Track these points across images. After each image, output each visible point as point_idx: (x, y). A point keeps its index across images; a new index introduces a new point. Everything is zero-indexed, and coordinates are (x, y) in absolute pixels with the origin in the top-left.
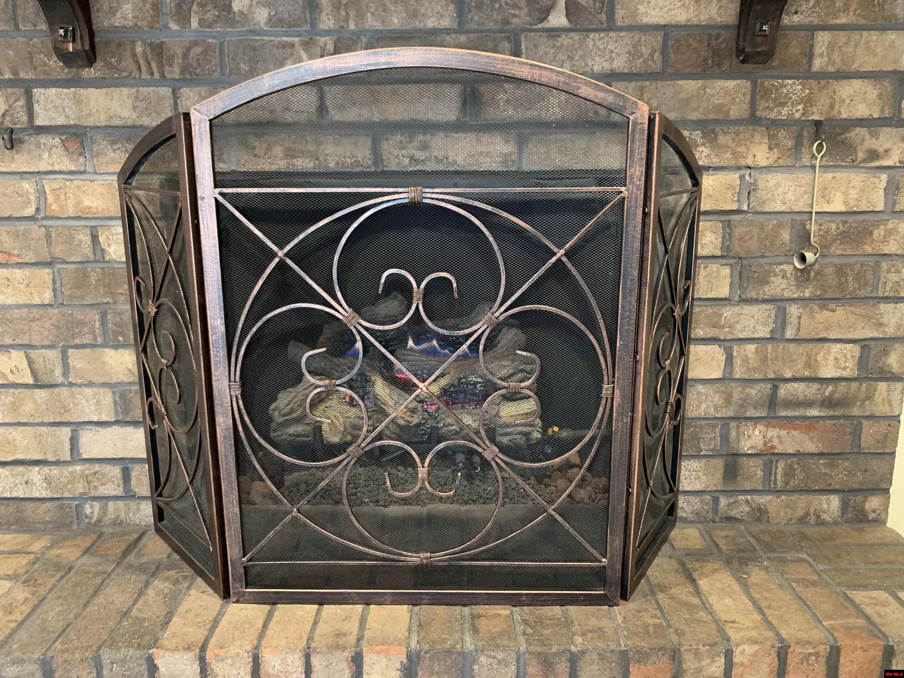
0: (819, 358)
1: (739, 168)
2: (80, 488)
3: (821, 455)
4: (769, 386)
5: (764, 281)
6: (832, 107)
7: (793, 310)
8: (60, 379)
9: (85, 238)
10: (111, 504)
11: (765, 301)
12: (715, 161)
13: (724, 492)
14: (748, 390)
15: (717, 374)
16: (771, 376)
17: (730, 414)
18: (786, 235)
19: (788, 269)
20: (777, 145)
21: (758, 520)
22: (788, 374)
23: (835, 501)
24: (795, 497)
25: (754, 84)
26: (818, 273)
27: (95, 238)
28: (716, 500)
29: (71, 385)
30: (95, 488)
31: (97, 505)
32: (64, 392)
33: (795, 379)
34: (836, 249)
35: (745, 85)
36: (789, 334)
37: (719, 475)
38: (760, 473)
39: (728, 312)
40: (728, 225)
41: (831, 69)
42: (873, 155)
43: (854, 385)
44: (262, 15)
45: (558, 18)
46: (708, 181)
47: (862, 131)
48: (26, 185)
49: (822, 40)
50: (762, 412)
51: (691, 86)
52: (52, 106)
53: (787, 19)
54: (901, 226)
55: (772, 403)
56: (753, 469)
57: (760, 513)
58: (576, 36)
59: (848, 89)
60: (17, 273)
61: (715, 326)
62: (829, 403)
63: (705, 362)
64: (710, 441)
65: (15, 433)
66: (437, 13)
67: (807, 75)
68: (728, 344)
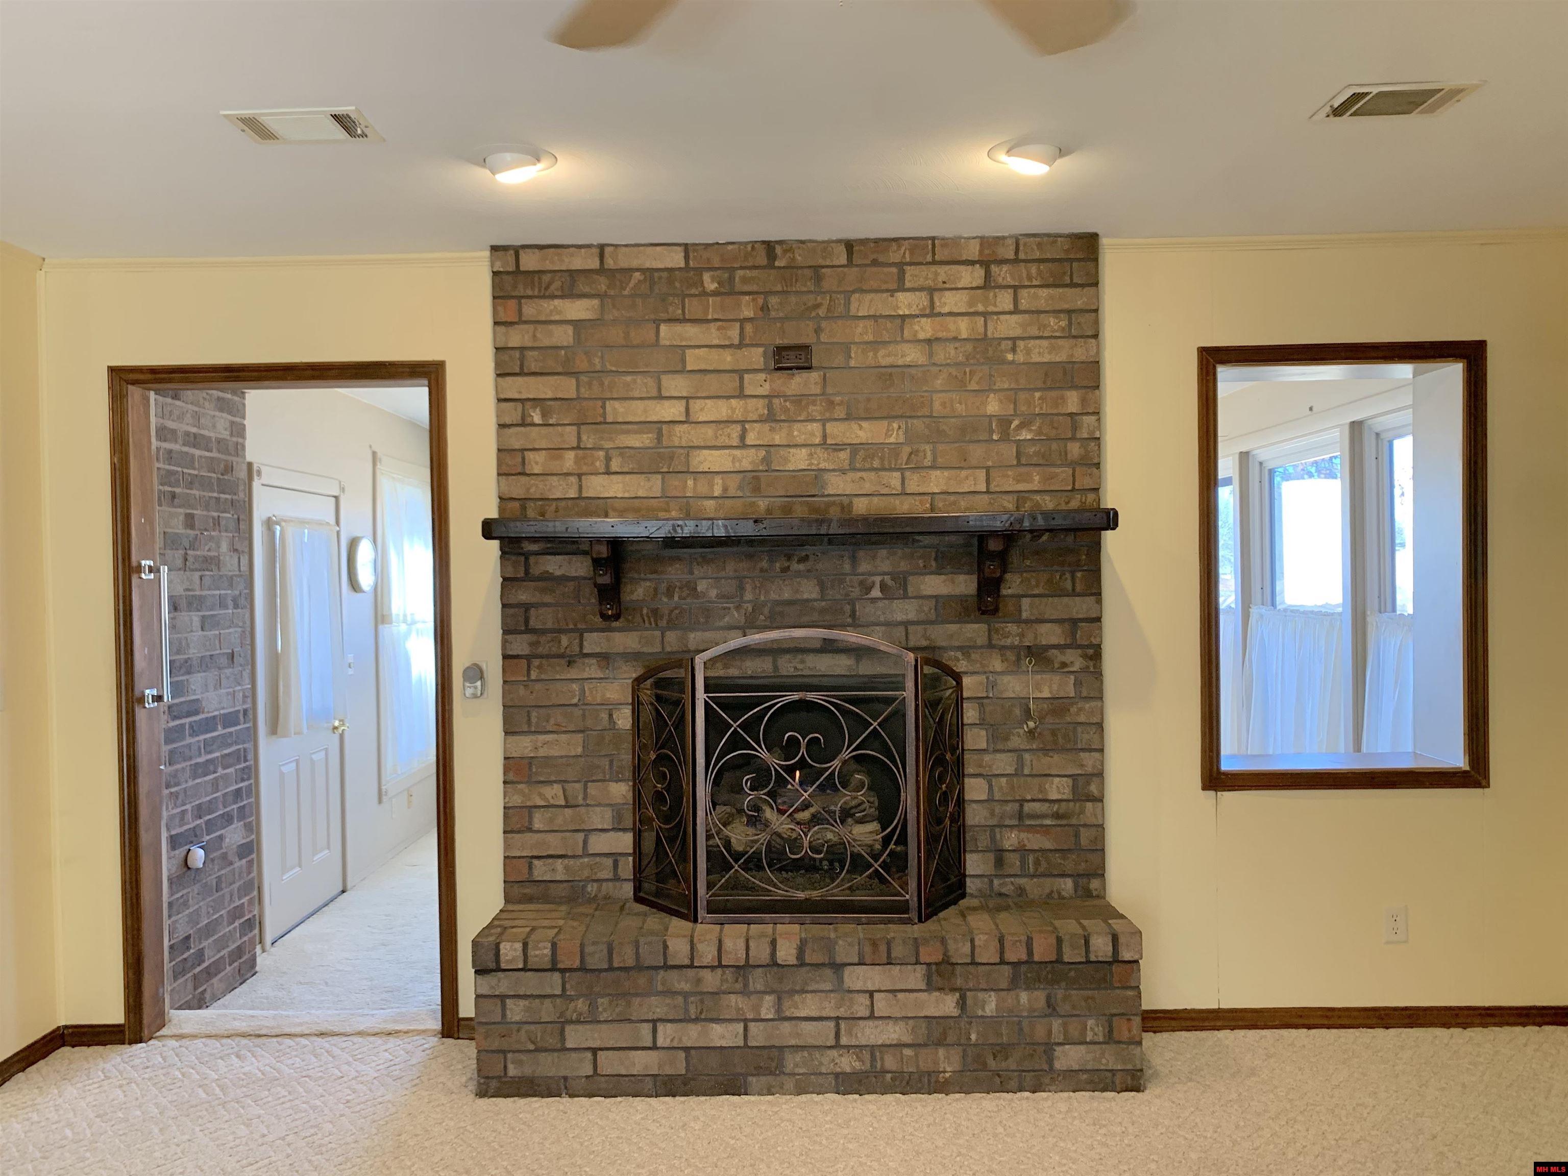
0: (1047, 786)
1: (985, 673)
2: (586, 873)
3: (1056, 850)
4: (1018, 804)
5: (1006, 739)
6: (1036, 638)
7: (1027, 756)
8: (580, 801)
9: (604, 716)
10: (604, 884)
11: (1009, 751)
12: (971, 669)
13: (996, 876)
14: (1005, 808)
15: (984, 797)
16: (1018, 798)
17: (995, 823)
18: (1017, 712)
19: (1021, 731)
20: (1006, 660)
21: (1020, 895)
22: (1029, 797)
23: (1069, 883)
24: (1042, 880)
25: (989, 625)
26: (1040, 734)
27: (611, 715)
28: (991, 882)
29: (588, 805)
30: (596, 873)
31: (595, 885)
32: (583, 810)
33: (1033, 800)
34: (1049, 719)
35: (983, 627)
36: (1026, 772)
37: (992, 864)
38: (1018, 863)
39: (987, 758)
40: (982, 705)
41: (1033, 618)
42: (1064, 665)
43: (1071, 804)
44: (713, 593)
45: (876, 593)
46: (966, 681)
47: (1055, 652)
48: (575, 686)
49: (1026, 602)
50: (1015, 822)
51: (953, 627)
52: (594, 642)
53: (1004, 592)
54: (1087, 706)
55: (1021, 816)
56: (1013, 860)
57: (1021, 891)
58: (886, 602)
59: (1044, 628)
60: (564, 737)
61: (980, 766)
62: (1057, 816)
63: (975, 789)
64: (984, 841)
65: (550, 837)
66: (809, 590)
67: (1019, 621)
68: (989, 778)
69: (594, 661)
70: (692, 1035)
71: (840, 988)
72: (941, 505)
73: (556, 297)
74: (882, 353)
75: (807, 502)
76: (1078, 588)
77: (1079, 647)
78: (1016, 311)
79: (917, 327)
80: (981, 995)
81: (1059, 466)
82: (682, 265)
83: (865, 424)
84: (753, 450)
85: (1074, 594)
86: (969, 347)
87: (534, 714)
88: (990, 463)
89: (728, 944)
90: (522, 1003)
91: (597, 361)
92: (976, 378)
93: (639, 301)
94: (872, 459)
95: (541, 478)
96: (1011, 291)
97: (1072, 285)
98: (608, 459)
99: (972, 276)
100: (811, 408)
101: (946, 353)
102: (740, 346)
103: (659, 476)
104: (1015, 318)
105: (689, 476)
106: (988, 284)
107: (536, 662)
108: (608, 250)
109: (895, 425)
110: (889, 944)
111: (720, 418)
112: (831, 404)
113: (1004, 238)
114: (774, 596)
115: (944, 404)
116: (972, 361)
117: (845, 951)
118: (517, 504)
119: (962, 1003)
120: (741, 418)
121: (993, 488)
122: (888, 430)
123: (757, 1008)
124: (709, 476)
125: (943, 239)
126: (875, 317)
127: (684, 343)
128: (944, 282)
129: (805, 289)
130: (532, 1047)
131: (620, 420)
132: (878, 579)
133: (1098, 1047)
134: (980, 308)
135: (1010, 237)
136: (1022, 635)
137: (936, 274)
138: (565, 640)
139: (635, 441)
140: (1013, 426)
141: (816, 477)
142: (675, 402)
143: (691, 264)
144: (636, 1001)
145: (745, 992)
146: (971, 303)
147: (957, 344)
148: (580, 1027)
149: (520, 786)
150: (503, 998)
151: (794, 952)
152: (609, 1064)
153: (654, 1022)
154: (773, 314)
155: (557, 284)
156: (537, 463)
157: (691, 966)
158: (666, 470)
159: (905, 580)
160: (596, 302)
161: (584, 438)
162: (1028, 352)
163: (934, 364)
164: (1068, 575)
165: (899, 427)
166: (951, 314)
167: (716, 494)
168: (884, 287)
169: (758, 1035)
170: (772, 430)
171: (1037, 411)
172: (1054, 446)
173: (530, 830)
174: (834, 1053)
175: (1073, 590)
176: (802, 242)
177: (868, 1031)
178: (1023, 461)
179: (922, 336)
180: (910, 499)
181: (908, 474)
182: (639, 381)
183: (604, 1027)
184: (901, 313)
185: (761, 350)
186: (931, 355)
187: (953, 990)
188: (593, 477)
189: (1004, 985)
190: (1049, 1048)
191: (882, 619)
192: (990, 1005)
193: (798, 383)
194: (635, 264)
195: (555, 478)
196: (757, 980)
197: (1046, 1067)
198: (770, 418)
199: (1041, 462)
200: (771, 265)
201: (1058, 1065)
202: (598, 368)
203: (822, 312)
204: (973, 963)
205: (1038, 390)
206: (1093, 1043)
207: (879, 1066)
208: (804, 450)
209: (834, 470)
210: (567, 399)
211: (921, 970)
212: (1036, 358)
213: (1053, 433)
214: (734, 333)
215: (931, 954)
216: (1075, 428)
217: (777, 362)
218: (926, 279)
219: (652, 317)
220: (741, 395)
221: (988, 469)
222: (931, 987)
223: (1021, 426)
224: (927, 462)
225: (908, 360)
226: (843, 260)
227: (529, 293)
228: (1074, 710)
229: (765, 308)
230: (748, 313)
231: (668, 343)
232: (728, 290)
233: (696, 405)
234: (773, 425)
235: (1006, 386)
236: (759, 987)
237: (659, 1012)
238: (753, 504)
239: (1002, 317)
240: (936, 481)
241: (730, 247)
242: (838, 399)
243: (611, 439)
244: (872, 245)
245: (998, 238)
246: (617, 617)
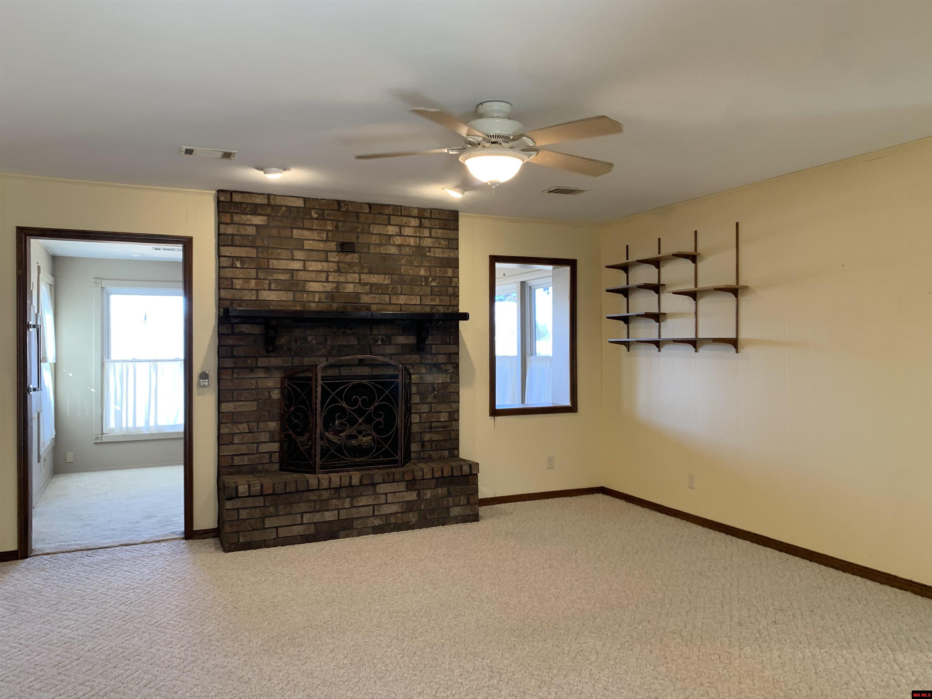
0: (440, 416)
1: (419, 374)
2: (258, 461)
3: (443, 440)
4: (430, 423)
5: (426, 399)
6: (437, 360)
7: (433, 405)
8: (256, 431)
9: (267, 393)
10: (266, 465)
11: (427, 403)
12: (414, 372)
13: (422, 451)
14: (425, 425)
15: (418, 421)
16: (430, 421)
17: (422, 431)
18: (430, 388)
19: (431, 395)
20: (427, 369)
22: (434, 421)
23: (447, 452)
24: (438, 452)
25: (421, 356)
26: (438, 396)
27: (270, 393)
28: (420, 453)
29: (259, 432)
30: (262, 461)
31: (261, 465)
32: (256, 434)
33: (435, 422)
34: (441, 391)
35: (418, 356)
36: (433, 411)
37: (420, 447)
39: (419, 406)
40: (418, 386)
41: (436, 353)
42: (446, 370)
43: (448, 422)
44: (314, 342)
45: (379, 342)
46: (413, 377)
47: (444, 365)
48: (254, 381)
49: (434, 346)
50: (429, 430)
51: (408, 356)
52: (262, 362)
53: (426, 343)
54: (454, 386)
55: (431, 427)
56: (428, 445)
57: (430, 457)
58: (383, 346)
59: (440, 357)
60: (248, 403)
61: (416, 409)
62: (443, 427)
63: (415, 418)
64: (418, 438)
65: (240, 446)
66: (353, 341)
67: (431, 354)
68: (420, 414)
69: (262, 370)
70: (317, 517)
71: (375, 493)
72: (404, 309)
73: (247, 214)
74: (381, 249)
75: (353, 306)
76: (451, 342)
77: (453, 364)
78: (430, 237)
79: (395, 240)
80: (425, 491)
81: (445, 296)
82: (303, 206)
83: (375, 276)
84: (331, 284)
85: (450, 344)
86: (414, 249)
87: (235, 393)
88: (421, 294)
89: (333, 479)
90: (246, 511)
91: (266, 242)
92: (416, 262)
93: (285, 219)
94: (378, 289)
95: (241, 291)
96: (429, 229)
97: (450, 229)
98: (270, 284)
99: (414, 222)
100: (355, 268)
101: (407, 250)
102: (327, 241)
103: (292, 292)
104: (430, 240)
105: (305, 293)
106: (421, 226)
107: (236, 370)
108: (271, 196)
109: (387, 277)
110: (394, 474)
111: (318, 270)
112: (363, 267)
113: (426, 209)
114: (339, 343)
115: (405, 270)
116: (415, 255)
117: (378, 478)
118: (229, 302)
119: (419, 495)
120: (326, 270)
121: (423, 303)
122: (384, 279)
123: (343, 504)
124: (313, 293)
125: (405, 207)
126: (379, 234)
127: (303, 238)
128: (405, 224)
129: (352, 221)
130: (250, 529)
131: (275, 268)
132: (380, 337)
133: (464, 507)
134: (418, 234)
135: (429, 209)
136: (432, 359)
137: (402, 220)
138: (249, 361)
139: (282, 277)
140: (429, 280)
141: (357, 295)
142: (299, 262)
143: (307, 206)
144: (295, 506)
145: (339, 498)
146: (415, 233)
147: (410, 248)
148: (271, 519)
149: (228, 425)
150: (238, 509)
151: (358, 480)
152: (283, 532)
153: (302, 514)
154: (340, 229)
155: (249, 209)
156: (238, 284)
157: (318, 489)
158: (295, 290)
159: (391, 338)
160: (266, 218)
161: (259, 274)
162: (435, 253)
163: (402, 255)
164: (448, 337)
165: (389, 278)
166: (407, 236)
167: (316, 301)
168: (383, 223)
169: (344, 515)
170: (339, 276)
171: (438, 275)
172: (444, 288)
173: (232, 443)
174: (372, 519)
175: (450, 342)
176: (352, 202)
177: (385, 509)
178: (433, 293)
179: (397, 243)
180: (393, 306)
181: (392, 296)
182: (284, 252)
183: (281, 517)
184: (389, 234)
185: (335, 243)
186: (400, 250)
187: (415, 490)
188: (263, 291)
189: (433, 486)
190: (448, 509)
191: (382, 352)
192: (428, 494)
193: (349, 258)
194: (283, 203)
195: (246, 291)
196: (343, 493)
197: (447, 516)
198: (338, 271)
199: (439, 294)
200: (339, 210)
201: (451, 515)
202: (266, 245)
203: (359, 230)
204: (423, 479)
205: (438, 267)
206: (463, 505)
207: (389, 522)
208: (352, 285)
209: (363, 293)
210: (252, 258)
211: (404, 483)
212: (437, 255)
213: (443, 284)
214: (324, 236)
215: (408, 477)
216: (451, 282)
217: (341, 249)
218: (398, 221)
219: (290, 226)
220: (327, 261)
221: (421, 296)
222: (408, 490)
223: (433, 280)
224: (399, 292)
225: (392, 252)
226: (368, 211)
227: (236, 211)
228: (449, 387)
229: (337, 227)
230: (330, 228)
231: (296, 237)
232: (322, 218)
233: (308, 264)
234: (340, 273)
235: (427, 265)
236: (344, 495)
237: (304, 509)
238: (331, 306)
239: (426, 239)
240: (402, 300)
241: (323, 201)
242: (365, 265)
243: (271, 276)
244: (378, 206)
245: (424, 209)
246: (273, 351)
